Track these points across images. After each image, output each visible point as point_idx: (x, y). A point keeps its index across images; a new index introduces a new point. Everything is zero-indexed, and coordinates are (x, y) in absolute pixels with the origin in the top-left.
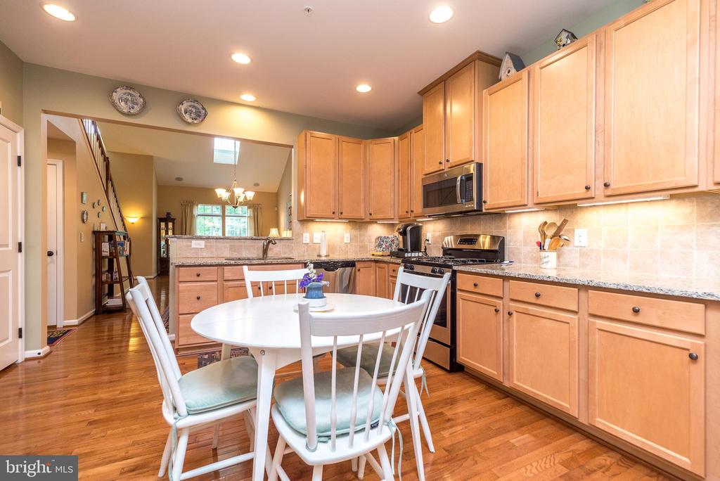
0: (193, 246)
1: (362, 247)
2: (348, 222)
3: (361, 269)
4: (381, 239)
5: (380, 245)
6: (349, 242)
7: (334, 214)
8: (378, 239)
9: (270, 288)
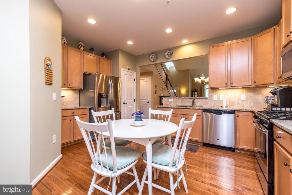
0: (169, 101)
1: (256, 103)
2: (242, 88)
3: (239, 116)
4: (267, 98)
5: (266, 102)
6: (245, 99)
7: (227, 85)
8: (265, 98)
9: (186, 119)
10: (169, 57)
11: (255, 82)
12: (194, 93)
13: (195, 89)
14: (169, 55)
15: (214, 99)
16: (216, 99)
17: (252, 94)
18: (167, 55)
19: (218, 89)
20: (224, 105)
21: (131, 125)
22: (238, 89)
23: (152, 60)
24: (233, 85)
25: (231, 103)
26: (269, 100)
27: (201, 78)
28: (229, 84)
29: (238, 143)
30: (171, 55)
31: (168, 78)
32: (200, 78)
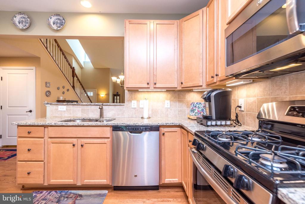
2: (167, 91)
3: (166, 133)
4: (193, 105)
5: (192, 110)
6: (169, 107)
7: (149, 85)
8: (191, 105)
9: (82, 146)
10: (59, 28)
11: (182, 83)
12: (115, 97)
13: (117, 93)
14: (58, 25)
15: (133, 107)
16: (136, 106)
18: (54, 24)
19: (137, 91)
22: (161, 92)
23: (21, 26)
24: (157, 86)
25: (154, 111)
26: (194, 108)
27: (120, 77)
28: (152, 86)
29: (163, 177)
30: (62, 25)
31: (76, 74)
32: (118, 78)
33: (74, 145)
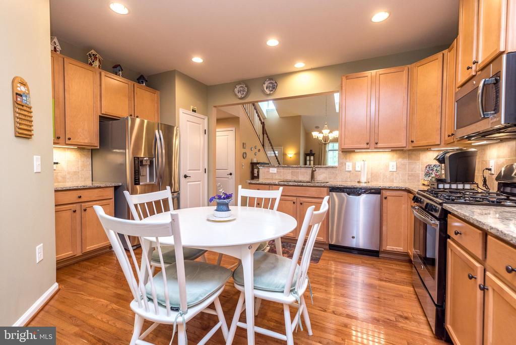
0: (271, 172)
1: (412, 175)
2: (392, 151)
3: (388, 197)
4: (429, 168)
5: (427, 174)
6: (395, 170)
7: (369, 145)
8: (426, 167)
9: (301, 204)
10: (271, 92)
11: (412, 142)
14: (271, 89)
15: (347, 170)
16: (351, 169)
17: (406, 161)
18: (267, 88)
19: (354, 152)
20: (363, 179)
21: (208, 220)
22: (385, 153)
23: (239, 95)
24: (379, 145)
25: (374, 176)
26: (431, 172)
27: (323, 131)
28: (373, 145)
30: (274, 88)
31: (266, 131)
32: (321, 132)
33: (294, 203)
